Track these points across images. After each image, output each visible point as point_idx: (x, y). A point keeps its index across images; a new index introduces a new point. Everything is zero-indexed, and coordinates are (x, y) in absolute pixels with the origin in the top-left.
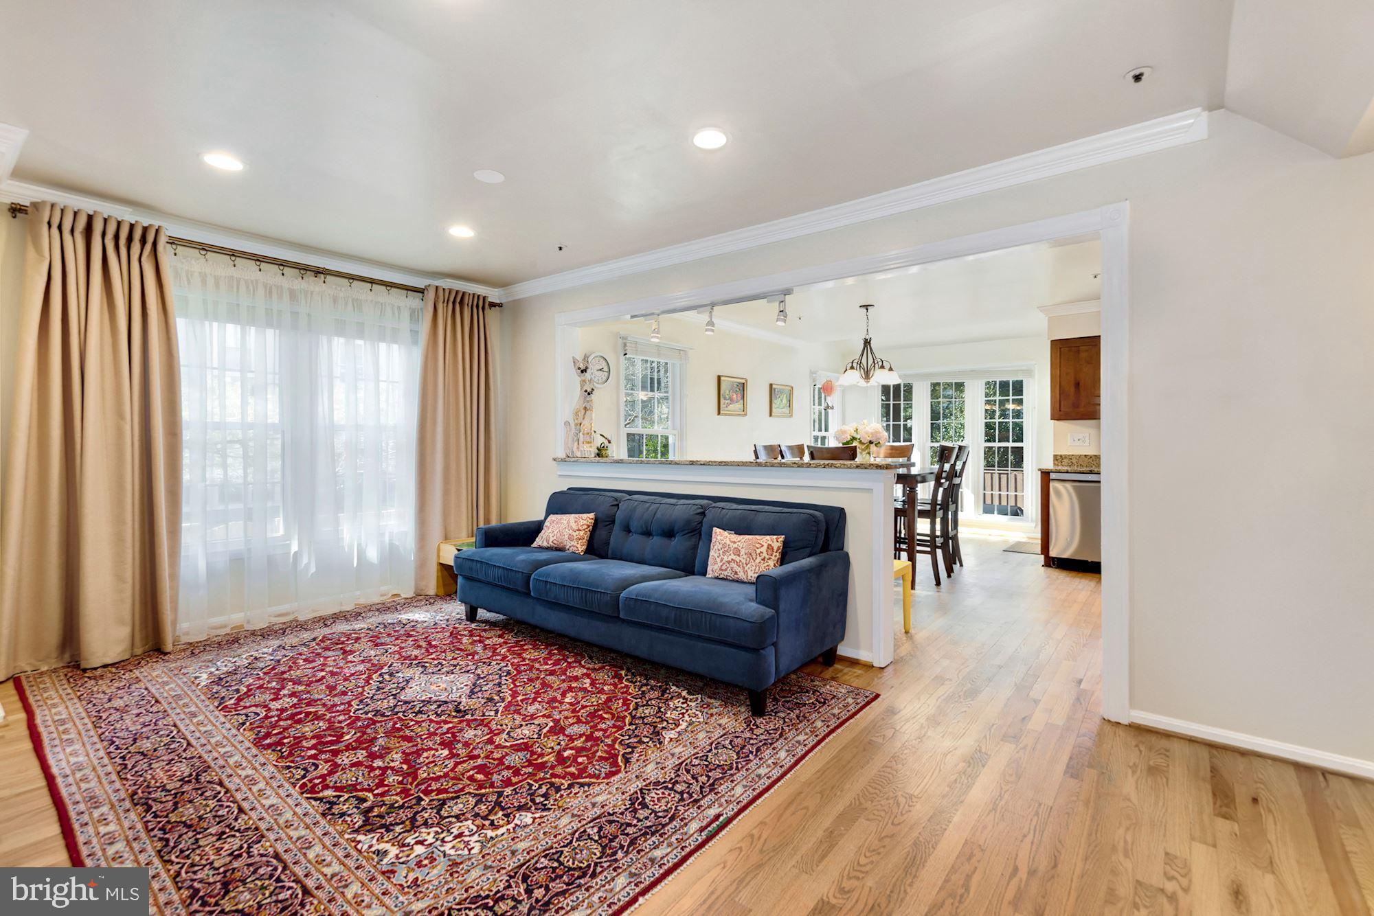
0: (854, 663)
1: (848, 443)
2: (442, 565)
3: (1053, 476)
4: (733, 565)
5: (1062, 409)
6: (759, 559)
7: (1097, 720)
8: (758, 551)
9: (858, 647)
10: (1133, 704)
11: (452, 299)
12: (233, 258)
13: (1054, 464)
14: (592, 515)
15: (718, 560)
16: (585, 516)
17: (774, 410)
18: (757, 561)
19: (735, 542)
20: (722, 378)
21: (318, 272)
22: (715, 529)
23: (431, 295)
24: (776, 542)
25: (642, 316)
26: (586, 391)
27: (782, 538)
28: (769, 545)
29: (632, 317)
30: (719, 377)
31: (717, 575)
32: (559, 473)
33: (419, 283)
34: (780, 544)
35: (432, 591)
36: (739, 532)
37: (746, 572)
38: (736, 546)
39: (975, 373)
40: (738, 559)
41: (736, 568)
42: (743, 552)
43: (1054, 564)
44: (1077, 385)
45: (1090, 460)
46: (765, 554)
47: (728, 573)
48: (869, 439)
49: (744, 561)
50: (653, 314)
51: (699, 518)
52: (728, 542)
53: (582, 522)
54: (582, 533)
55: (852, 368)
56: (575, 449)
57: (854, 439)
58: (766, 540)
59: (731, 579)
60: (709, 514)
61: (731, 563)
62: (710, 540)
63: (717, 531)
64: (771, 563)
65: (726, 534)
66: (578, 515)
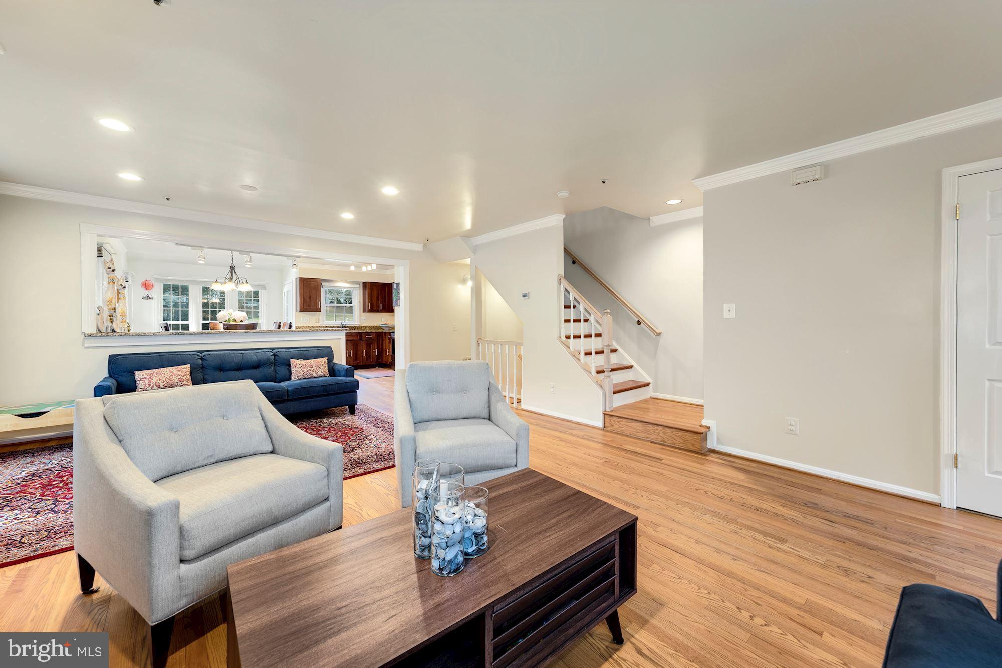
4: (310, 371)
5: (304, 307)
6: (322, 367)
8: (321, 364)
14: (189, 365)
16: (183, 366)
18: (322, 368)
22: (291, 360)
24: (326, 359)
28: (324, 361)
29: (177, 244)
31: (298, 378)
32: (96, 345)
34: (327, 361)
36: (305, 359)
37: (317, 373)
40: (312, 369)
41: (312, 372)
42: (314, 365)
44: (310, 298)
47: (308, 375)
49: (315, 369)
51: (273, 357)
54: (184, 373)
58: (320, 360)
59: (309, 378)
60: (283, 354)
61: (307, 371)
62: (289, 365)
63: (294, 360)
64: (326, 367)
65: (298, 361)
66: (175, 367)
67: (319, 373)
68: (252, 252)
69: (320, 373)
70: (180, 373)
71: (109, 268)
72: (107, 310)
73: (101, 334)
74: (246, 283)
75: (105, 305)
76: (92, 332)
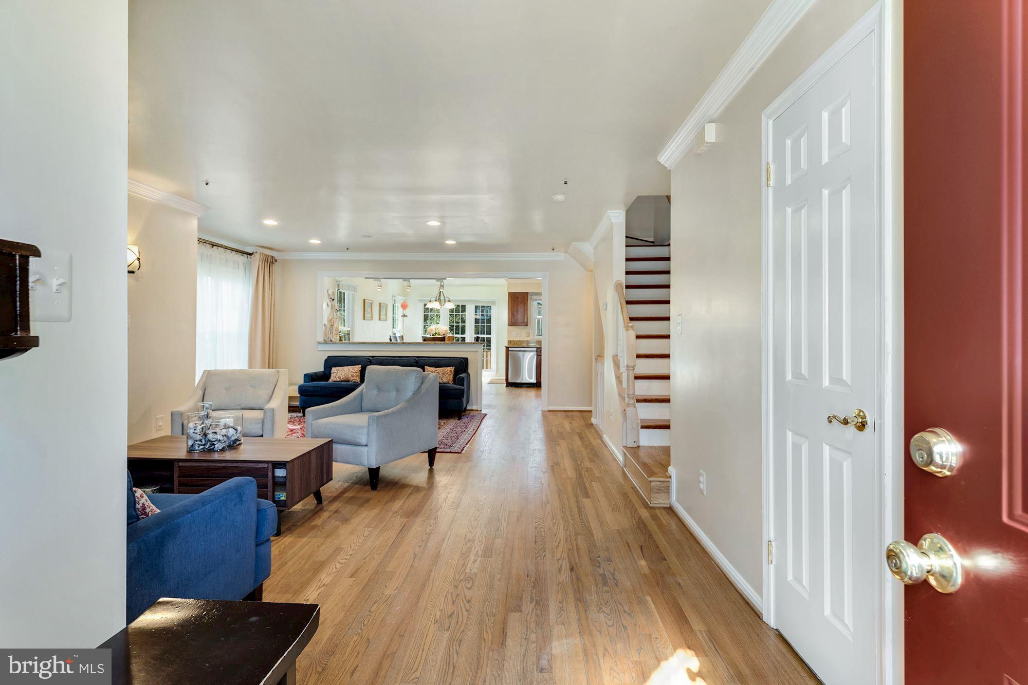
0: (472, 410)
1: (433, 335)
3: (510, 349)
5: (513, 321)
6: (447, 375)
7: (541, 411)
8: (446, 372)
10: (549, 406)
11: (264, 259)
13: (509, 344)
14: (360, 366)
16: (356, 367)
17: (382, 317)
19: (436, 370)
20: (366, 301)
21: (213, 245)
22: (426, 367)
23: (257, 257)
24: (452, 369)
25: (372, 278)
26: (336, 309)
27: (454, 368)
28: (450, 370)
29: (366, 278)
30: (364, 300)
32: (319, 349)
33: (251, 250)
36: (437, 367)
37: (442, 380)
42: (441, 373)
43: (510, 385)
44: (517, 311)
46: (449, 373)
48: (443, 333)
50: (378, 278)
51: (415, 364)
52: (434, 371)
53: (356, 369)
54: (358, 374)
55: (436, 301)
56: (330, 337)
58: (449, 368)
60: (421, 362)
62: (424, 369)
63: (428, 367)
64: (452, 376)
65: (431, 368)
66: (352, 366)
68: (411, 279)
69: (445, 381)
70: (353, 371)
71: (331, 298)
72: (328, 326)
73: (325, 342)
74: (449, 301)
75: (328, 323)
76: (322, 340)
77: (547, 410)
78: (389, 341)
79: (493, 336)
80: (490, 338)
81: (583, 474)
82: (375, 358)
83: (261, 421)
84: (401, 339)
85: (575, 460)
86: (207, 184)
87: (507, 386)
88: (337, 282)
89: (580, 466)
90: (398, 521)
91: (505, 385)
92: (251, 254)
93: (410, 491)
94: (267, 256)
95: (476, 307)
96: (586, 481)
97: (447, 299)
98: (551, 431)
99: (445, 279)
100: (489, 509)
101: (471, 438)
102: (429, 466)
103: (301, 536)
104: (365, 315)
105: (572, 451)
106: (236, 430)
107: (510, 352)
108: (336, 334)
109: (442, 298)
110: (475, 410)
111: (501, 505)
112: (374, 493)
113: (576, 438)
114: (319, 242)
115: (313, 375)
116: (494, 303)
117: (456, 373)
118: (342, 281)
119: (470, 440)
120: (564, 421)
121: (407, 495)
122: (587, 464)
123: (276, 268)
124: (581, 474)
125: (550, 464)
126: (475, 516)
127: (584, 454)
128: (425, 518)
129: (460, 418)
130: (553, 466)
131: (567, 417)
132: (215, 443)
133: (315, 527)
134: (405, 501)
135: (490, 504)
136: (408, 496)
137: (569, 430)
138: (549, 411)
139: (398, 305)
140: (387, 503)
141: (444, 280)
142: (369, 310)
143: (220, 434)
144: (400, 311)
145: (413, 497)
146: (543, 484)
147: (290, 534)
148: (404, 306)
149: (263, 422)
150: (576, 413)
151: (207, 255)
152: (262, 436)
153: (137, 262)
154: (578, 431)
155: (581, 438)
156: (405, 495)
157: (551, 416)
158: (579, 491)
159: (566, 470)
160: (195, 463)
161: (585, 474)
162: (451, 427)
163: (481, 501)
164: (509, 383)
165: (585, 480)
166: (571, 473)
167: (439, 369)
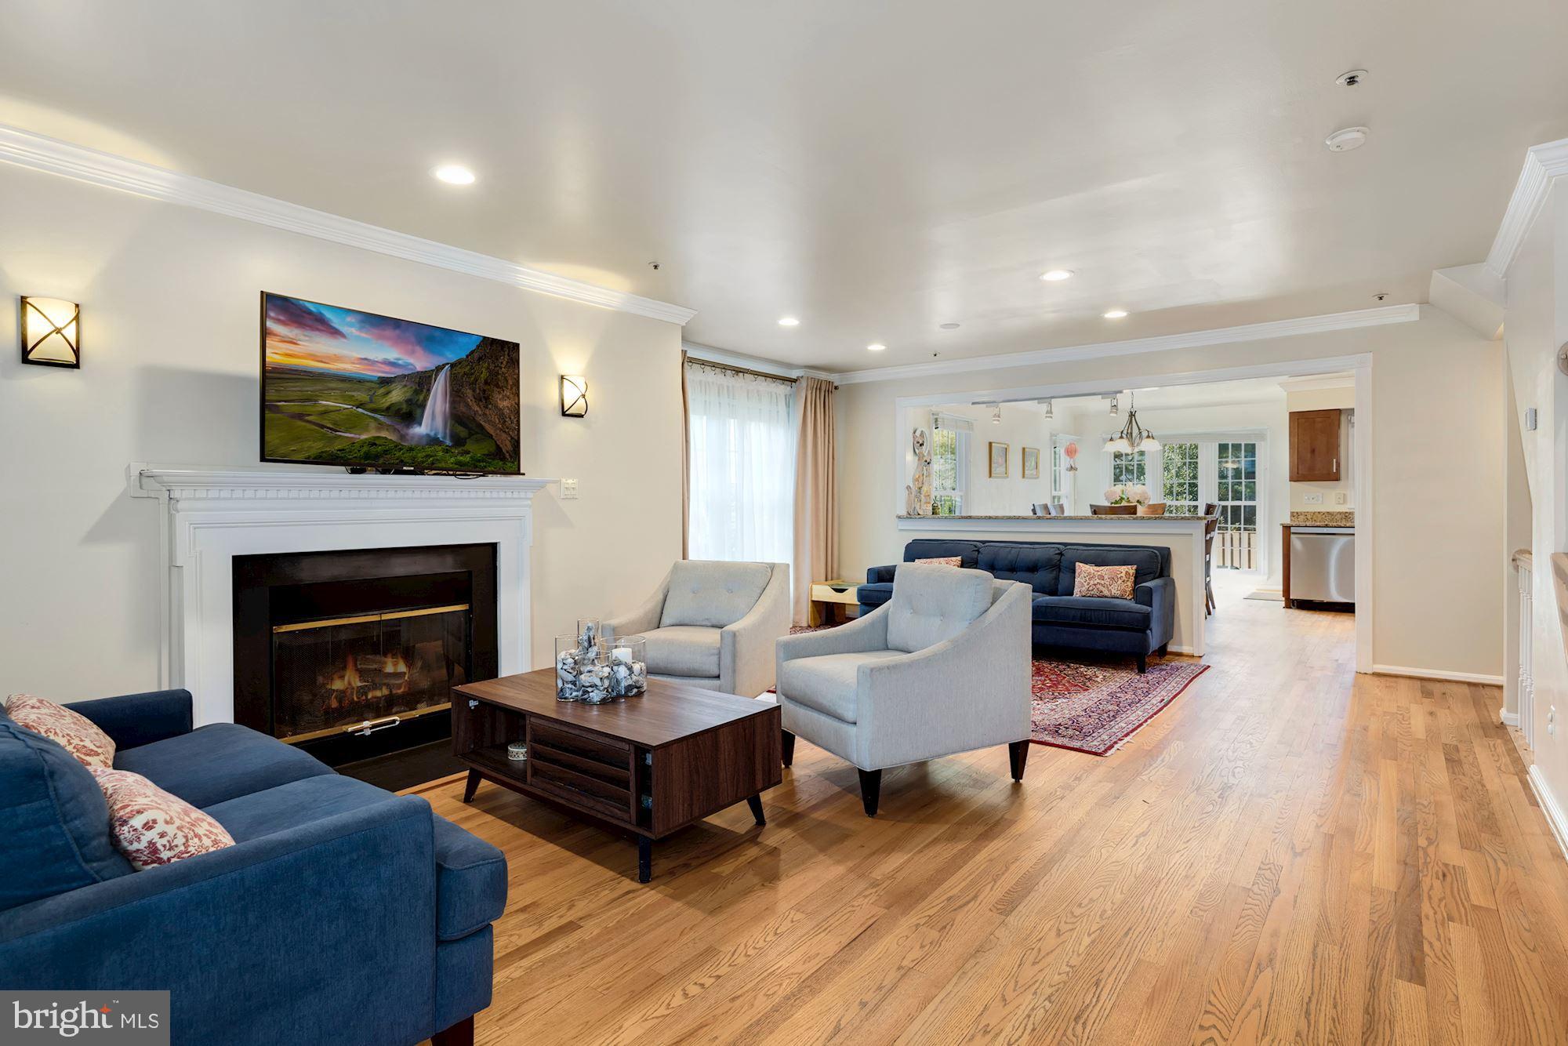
0: (1180, 655)
1: (1116, 502)
2: (813, 601)
3: (1293, 530)
4: (1098, 586)
5: (1300, 472)
6: (1120, 581)
7: (1353, 674)
8: (1119, 576)
9: (1180, 644)
10: (1375, 662)
11: (815, 386)
12: (703, 366)
13: (1291, 520)
14: (959, 558)
15: (1085, 584)
16: (954, 559)
17: (1026, 472)
19: (1098, 571)
20: (993, 444)
21: (738, 371)
22: (1077, 564)
23: (804, 383)
24: (1131, 569)
25: (983, 403)
26: (926, 461)
27: (1135, 567)
28: (1127, 572)
29: (973, 403)
30: (990, 444)
31: (1084, 594)
32: (900, 528)
33: (794, 374)
34: (1134, 571)
35: (805, 624)
36: (1098, 564)
37: (1110, 591)
38: (1099, 573)
39: (1208, 436)
40: (1103, 582)
41: (1101, 588)
42: (1106, 577)
43: (1294, 605)
44: (1313, 451)
45: (1323, 516)
46: (1124, 578)
49: (1107, 584)
50: (995, 402)
51: (1058, 557)
52: (1093, 572)
55: (1121, 437)
56: (918, 507)
57: (1122, 499)
58: (1124, 569)
59: (1098, 597)
60: (1068, 554)
61: (1095, 585)
62: (1074, 572)
63: (1081, 564)
64: (1129, 584)
65: (1087, 566)
66: (946, 559)
67: (1113, 591)
69: (1115, 591)
71: (918, 442)
72: (914, 489)
73: (909, 516)
74: (1148, 437)
75: (914, 484)
76: (904, 513)
77: (1371, 672)
78: (1031, 514)
79: (1261, 504)
80: (1255, 506)
81: (1425, 887)
82: (987, 544)
83: (716, 651)
84: (1058, 509)
85: (1409, 828)
86: (656, 267)
87: (1287, 606)
88: (933, 414)
89: (1421, 854)
90: (866, 907)
91: (1283, 604)
92: (795, 381)
93: (935, 836)
94: (821, 382)
95: (1223, 448)
96: (1431, 913)
97: (1145, 434)
98: (1366, 729)
99: (1121, 392)
100: (1089, 935)
101: (1146, 721)
102: (1013, 777)
103: (675, 897)
104: (993, 470)
105: (1409, 798)
106: (630, 669)
107: (1292, 536)
108: (926, 503)
109: (1135, 431)
110: (1187, 656)
111: (1127, 934)
112: (869, 821)
113: (1438, 761)
114: (883, 348)
115: (881, 571)
116: (1262, 436)
117: (1139, 577)
118: (942, 412)
119: (1141, 725)
120: (1414, 708)
121: (925, 844)
122: (1451, 852)
123: (835, 399)
124: (1417, 885)
125: (1324, 829)
126: (1040, 950)
127: (1450, 817)
128: (924, 920)
129: (1142, 670)
130: (1332, 836)
131: (1427, 694)
132: (590, 689)
133: (717, 876)
134: (909, 861)
135: (1098, 919)
136: (924, 847)
137: (1421, 734)
138: (1374, 674)
139: (1061, 451)
140: (874, 853)
141: (1118, 395)
142: (1001, 460)
143: (597, 675)
144: (1065, 461)
145: (937, 849)
146: (1277, 891)
147: (664, 884)
148: (1071, 452)
149: (719, 654)
150: (1454, 688)
151: (728, 387)
152: (718, 677)
153: (582, 401)
154: (1449, 739)
155: (1453, 761)
156: (919, 845)
157: (1375, 688)
158: (1392, 945)
159: (1370, 857)
160: (547, 722)
161: (1431, 887)
162: (1115, 689)
163: (1080, 905)
164: (1293, 600)
165: (1426, 908)
166: (1383, 871)
167: (1103, 568)
